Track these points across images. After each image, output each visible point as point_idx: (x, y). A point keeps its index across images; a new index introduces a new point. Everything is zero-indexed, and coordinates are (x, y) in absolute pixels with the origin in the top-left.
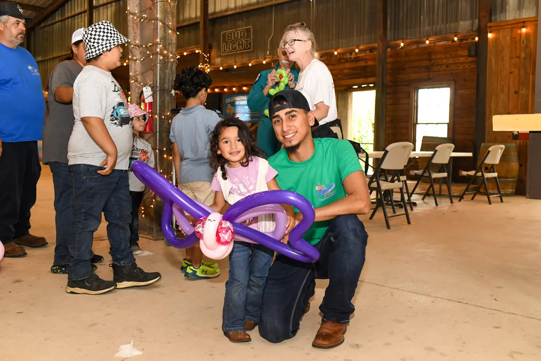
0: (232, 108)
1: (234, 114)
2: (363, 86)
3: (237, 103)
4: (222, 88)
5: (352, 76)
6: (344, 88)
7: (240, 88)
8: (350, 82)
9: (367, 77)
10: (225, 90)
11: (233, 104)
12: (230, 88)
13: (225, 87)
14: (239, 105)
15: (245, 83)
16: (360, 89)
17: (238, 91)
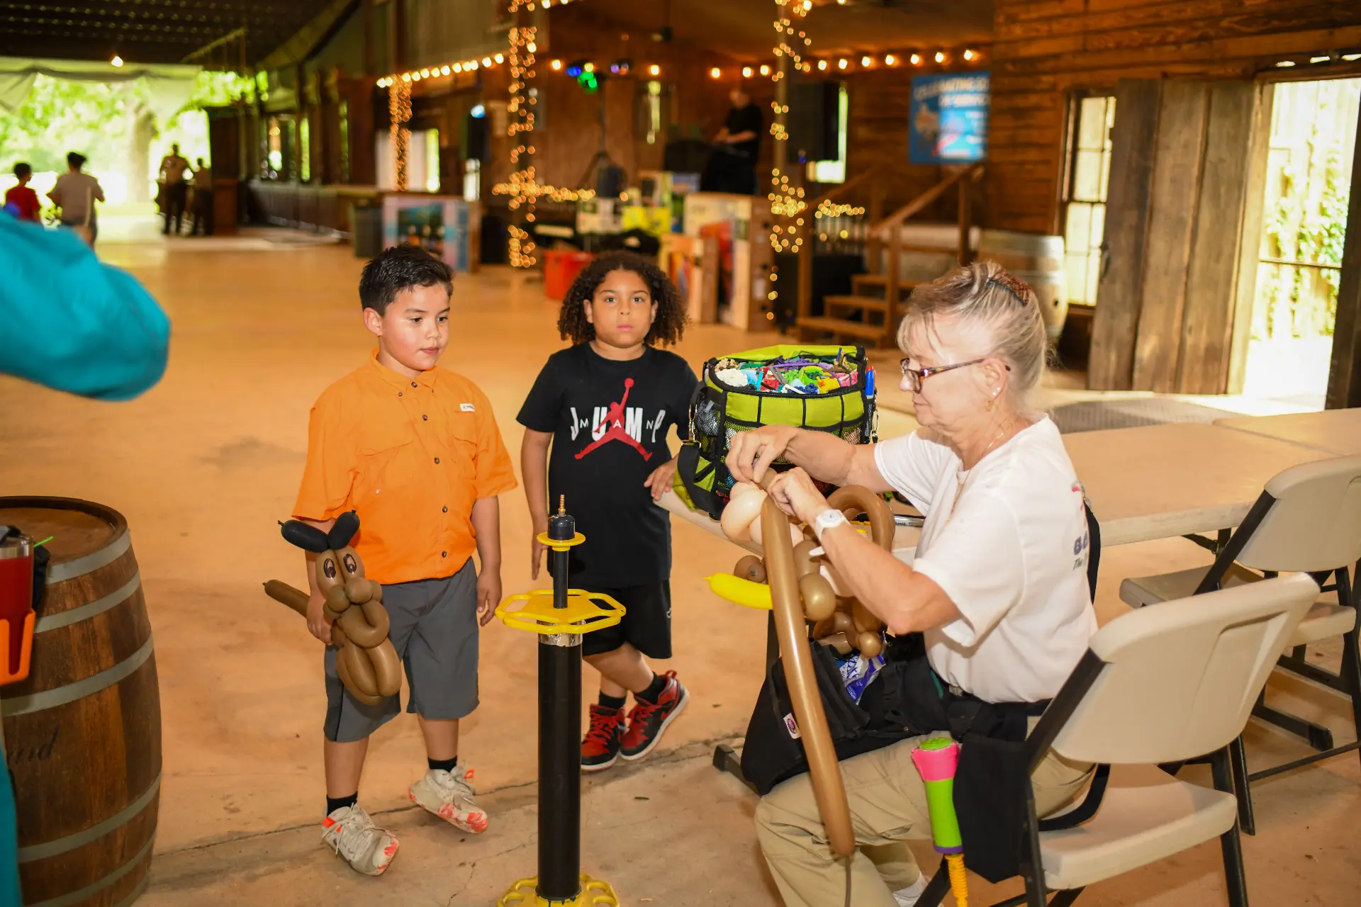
0: (931, 116)
1: (935, 137)
2: (1314, 60)
3: (946, 101)
4: (905, 54)
5: (1275, 23)
6: (1238, 71)
7: (956, 52)
8: (1267, 44)
9: (1333, 24)
10: (915, 59)
11: (934, 104)
12: (929, 55)
13: (916, 51)
14: (952, 108)
15: (972, 37)
16: (1305, 72)
17: (950, 65)
